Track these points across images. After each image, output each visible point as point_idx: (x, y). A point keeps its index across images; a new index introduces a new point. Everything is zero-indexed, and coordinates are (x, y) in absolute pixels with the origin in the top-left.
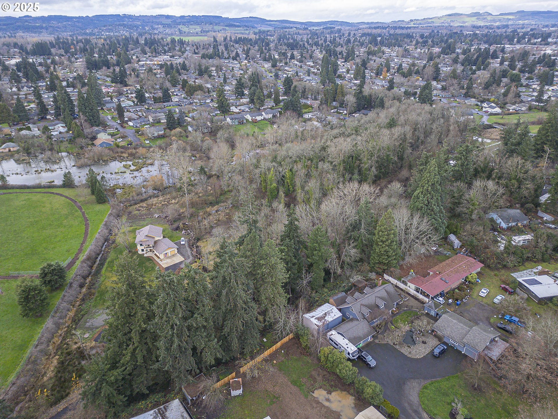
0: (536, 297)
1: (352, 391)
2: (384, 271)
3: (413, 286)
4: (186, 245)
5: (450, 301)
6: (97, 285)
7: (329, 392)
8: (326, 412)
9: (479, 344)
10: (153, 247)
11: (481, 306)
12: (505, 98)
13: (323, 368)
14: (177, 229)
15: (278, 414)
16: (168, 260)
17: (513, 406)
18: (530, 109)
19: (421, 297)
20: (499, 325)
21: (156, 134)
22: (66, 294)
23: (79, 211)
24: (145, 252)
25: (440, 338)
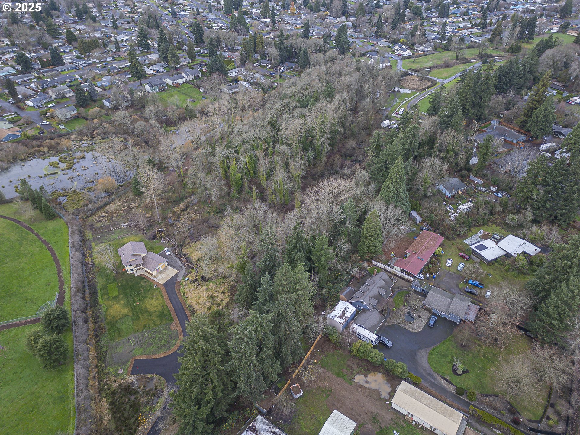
0: (486, 259)
1: (382, 370)
2: (372, 258)
3: (399, 269)
4: (172, 254)
5: (428, 275)
6: (102, 317)
7: (366, 376)
8: (369, 392)
9: (460, 312)
10: (143, 264)
11: (450, 275)
12: (413, 38)
13: (354, 356)
14: (154, 237)
15: (336, 403)
16: (162, 276)
17: (489, 353)
18: (435, 49)
19: (406, 277)
20: (467, 290)
21: (69, 116)
22: (77, 334)
23: (30, 233)
24: (134, 270)
25: (429, 310)
